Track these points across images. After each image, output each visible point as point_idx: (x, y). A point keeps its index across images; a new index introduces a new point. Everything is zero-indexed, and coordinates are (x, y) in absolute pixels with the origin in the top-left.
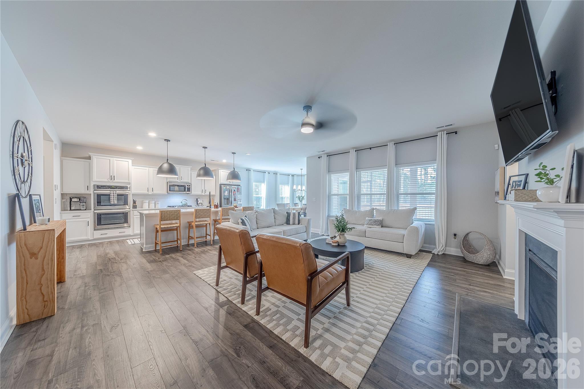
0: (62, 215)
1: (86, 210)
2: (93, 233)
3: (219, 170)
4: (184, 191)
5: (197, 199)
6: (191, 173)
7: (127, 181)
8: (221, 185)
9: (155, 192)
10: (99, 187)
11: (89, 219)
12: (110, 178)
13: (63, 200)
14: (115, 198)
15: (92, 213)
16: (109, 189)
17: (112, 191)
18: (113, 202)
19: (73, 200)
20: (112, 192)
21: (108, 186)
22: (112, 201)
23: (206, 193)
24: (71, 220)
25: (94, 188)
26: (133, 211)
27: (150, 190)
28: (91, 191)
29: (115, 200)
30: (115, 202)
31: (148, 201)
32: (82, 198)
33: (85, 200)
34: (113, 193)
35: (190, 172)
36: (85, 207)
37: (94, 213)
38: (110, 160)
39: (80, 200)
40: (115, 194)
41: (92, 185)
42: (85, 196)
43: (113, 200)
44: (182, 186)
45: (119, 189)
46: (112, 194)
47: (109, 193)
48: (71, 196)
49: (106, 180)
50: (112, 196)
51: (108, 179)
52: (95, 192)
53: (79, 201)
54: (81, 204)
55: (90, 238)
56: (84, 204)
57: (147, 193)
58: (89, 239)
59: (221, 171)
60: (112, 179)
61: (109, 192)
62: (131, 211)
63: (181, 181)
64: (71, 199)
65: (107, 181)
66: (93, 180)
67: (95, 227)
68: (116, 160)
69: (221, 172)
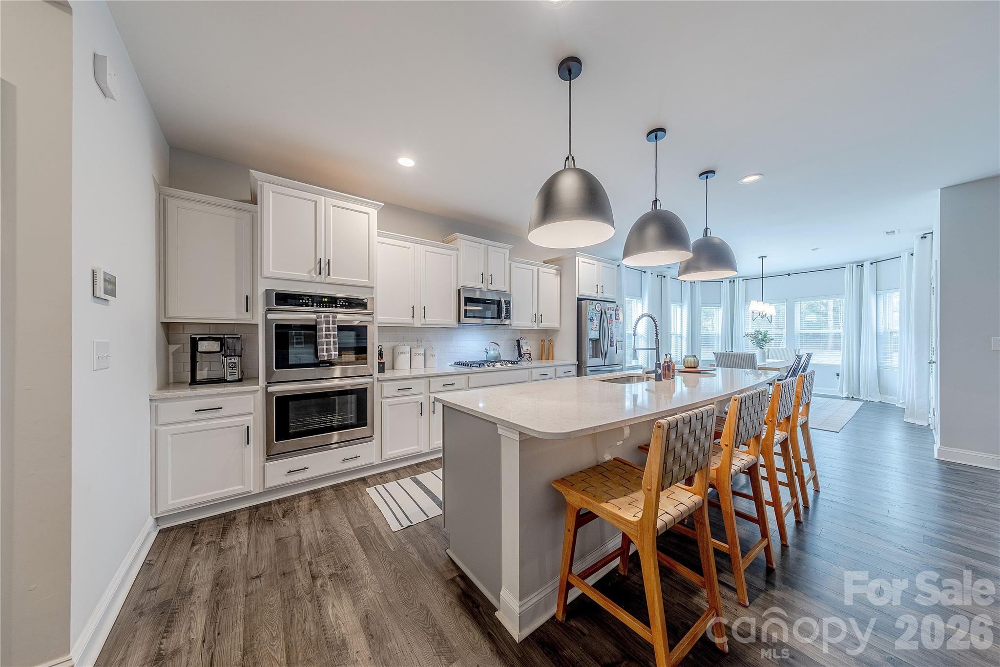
0: (156, 406)
1: (240, 380)
2: (264, 467)
3: (577, 258)
4: (496, 316)
5: (518, 341)
6: (510, 265)
7: (364, 281)
8: (579, 300)
9: (431, 320)
10: (284, 299)
11: (251, 418)
12: (315, 268)
13: (173, 348)
14: (332, 339)
15: (260, 398)
16: (313, 306)
17: (323, 315)
18: (325, 354)
19: (203, 346)
20: (323, 319)
21: (310, 296)
22: (323, 350)
23: (541, 325)
24: (190, 425)
25: (267, 302)
26: (380, 384)
27: (419, 312)
28: (258, 317)
29: (332, 347)
30: (333, 353)
31: (407, 349)
32: (230, 340)
33: (238, 347)
34: (327, 323)
35: (507, 262)
36: (237, 370)
37: (268, 395)
38: (316, 202)
39: (222, 345)
40: (331, 326)
41: (261, 291)
42: (240, 332)
43: (325, 347)
44: (492, 302)
45: (342, 306)
46: (324, 326)
47: (311, 320)
48: (196, 332)
49: (304, 276)
50: (324, 333)
51: (309, 272)
52: (270, 316)
53: (221, 350)
54: (227, 360)
55: (252, 490)
56: (236, 360)
57: (411, 321)
58: (251, 492)
59: (581, 259)
60: (322, 271)
61: (314, 316)
62: (376, 383)
63: (490, 287)
64: (194, 343)
65: (308, 279)
66: (265, 274)
67: (268, 445)
68: (333, 206)
69: (580, 262)
